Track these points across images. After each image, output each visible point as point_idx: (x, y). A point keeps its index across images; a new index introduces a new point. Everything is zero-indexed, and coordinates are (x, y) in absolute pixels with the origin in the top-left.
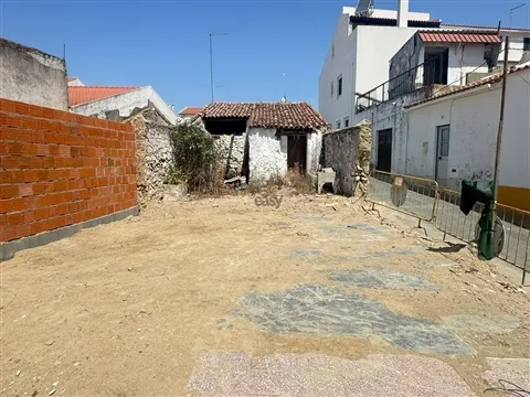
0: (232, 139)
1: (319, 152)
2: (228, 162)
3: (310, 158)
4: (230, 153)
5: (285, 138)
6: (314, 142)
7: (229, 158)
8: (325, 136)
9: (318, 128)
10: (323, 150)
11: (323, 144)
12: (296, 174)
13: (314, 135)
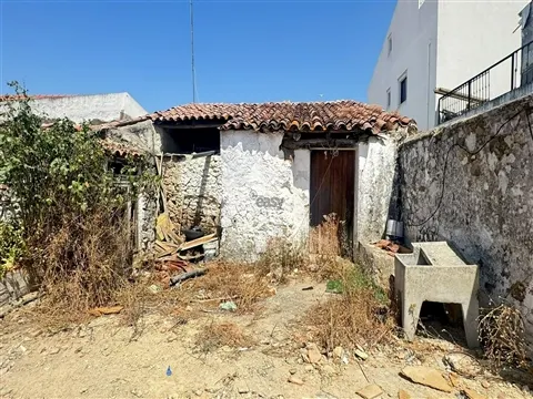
0: (208, 162)
1: (387, 189)
2: (199, 206)
3: (363, 203)
4: (203, 188)
5: (304, 156)
6: (374, 164)
7: (201, 196)
8: (403, 149)
9: (385, 129)
10: (399, 182)
11: (399, 169)
12: (327, 240)
13: (374, 146)
